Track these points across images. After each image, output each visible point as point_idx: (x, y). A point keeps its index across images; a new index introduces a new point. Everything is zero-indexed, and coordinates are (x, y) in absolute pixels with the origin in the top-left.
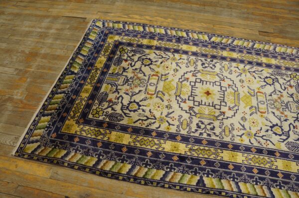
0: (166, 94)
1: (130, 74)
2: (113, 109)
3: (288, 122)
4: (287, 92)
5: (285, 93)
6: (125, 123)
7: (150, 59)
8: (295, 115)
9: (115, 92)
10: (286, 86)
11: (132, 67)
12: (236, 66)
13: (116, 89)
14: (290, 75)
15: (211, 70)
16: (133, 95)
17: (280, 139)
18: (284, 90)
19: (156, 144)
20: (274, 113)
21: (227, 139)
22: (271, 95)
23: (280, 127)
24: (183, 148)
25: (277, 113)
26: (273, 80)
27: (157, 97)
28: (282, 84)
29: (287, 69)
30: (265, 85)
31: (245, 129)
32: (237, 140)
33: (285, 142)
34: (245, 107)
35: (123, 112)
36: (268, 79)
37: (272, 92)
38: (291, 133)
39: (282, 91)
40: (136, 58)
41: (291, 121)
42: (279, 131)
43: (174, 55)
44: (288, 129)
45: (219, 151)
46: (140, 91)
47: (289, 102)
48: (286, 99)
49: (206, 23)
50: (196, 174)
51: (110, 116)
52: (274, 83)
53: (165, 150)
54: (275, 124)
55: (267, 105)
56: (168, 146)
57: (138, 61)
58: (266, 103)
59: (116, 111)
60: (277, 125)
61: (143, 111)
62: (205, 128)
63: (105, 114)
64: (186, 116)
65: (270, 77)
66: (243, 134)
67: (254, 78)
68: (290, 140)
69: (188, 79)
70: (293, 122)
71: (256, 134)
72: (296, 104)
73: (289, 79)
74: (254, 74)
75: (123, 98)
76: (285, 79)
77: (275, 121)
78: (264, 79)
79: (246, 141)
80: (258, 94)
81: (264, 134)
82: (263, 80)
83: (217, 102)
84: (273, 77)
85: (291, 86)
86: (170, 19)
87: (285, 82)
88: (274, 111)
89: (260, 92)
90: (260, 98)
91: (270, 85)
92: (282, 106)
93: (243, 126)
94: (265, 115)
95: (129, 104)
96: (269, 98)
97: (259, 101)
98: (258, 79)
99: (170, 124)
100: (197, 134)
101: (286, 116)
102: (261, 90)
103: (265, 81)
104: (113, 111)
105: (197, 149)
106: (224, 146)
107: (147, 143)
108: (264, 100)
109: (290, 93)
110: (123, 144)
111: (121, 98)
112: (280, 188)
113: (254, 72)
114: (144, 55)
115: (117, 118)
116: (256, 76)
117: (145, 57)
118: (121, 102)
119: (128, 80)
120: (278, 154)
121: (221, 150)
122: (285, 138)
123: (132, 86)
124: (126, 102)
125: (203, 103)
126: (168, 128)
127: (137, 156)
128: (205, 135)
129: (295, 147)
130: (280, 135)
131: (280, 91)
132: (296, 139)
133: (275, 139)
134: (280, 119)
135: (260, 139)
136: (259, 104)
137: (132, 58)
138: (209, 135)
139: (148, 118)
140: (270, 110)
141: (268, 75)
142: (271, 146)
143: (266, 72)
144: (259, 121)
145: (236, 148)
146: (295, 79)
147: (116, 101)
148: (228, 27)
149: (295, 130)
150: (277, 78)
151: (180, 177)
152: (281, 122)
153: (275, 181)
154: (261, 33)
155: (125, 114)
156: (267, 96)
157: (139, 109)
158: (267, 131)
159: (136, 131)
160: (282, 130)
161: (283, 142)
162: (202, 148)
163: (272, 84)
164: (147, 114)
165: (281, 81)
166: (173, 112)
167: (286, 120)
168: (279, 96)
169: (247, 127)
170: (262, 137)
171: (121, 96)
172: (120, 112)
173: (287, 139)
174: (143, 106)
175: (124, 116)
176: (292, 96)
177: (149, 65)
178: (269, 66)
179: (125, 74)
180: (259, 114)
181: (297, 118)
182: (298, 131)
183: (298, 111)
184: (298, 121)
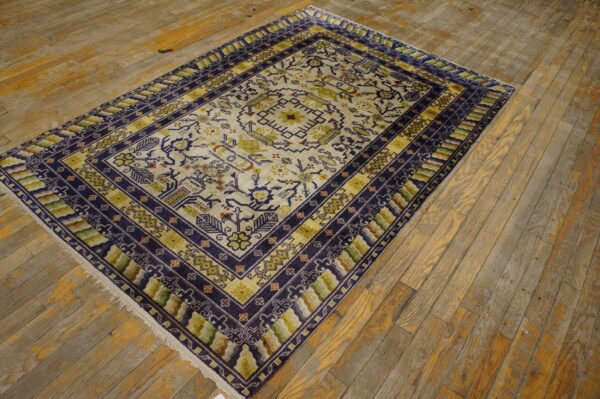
3: (178, 163)
4: (220, 201)
5: (220, 195)
8: (179, 178)
10: (231, 210)
12: (322, 174)
14: (250, 237)
18: (227, 200)
20: (205, 158)
21: (216, 101)
22: (233, 175)
23: (182, 150)
25: (202, 162)
26: (258, 202)
28: (242, 208)
29: (265, 246)
30: (256, 183)
31: (213, 119)
33: (161, 141)
34: (241, 137)
36: (266, 199)
37: (236, 181)
38: (164, 155)
39: (230, 196)
41: (176, 168)
42: (177, 145)
44: (171, 155)
45: (210, 90)
47: (204, 187)
48: (210, 190)
50: (205, 68)
52: (252, 199)
53: (245, 62)
54: (191, 149)
55: (223, 161)
58: (226, 162)
60: (187, 149)
62: (245, 93)
65: (267, 202)
66: (209, 115)
67: (281, 179)
68: (158, 147)
70: (173, 167)
71: (198, 125)
72: (190, 194)
73: (243, 229)
74: (292, 187)
76: (246, 220)
77: (193, 152)
78: (270, 191)
79: (199, 112)
80: (248, 165)
81: (190, 131)
82: (269, 188)
83: (270, 117)
84: (265, 207)
85: (227, 217)
87: (241, 216)
88: (207, 162)
89: (249, 169)
90: (239, 161)
91: (252, 191)
92: (206, 175)
93: (218, 121)
94: (211, 148)
96: (232, 170)
98: (275, 183)
101: (188, 167)
102: (252, 172)
103: (264, 188)
105: (227, 78)
106: (212, 95)
108: (233, 164)
109: (216, 205)
113: (295, 189)
116: (285, 187)
120: (158, 126)
122: (166, 144)
128: (236, 89)
130: (173, 142)
131: (230, 192)
133: (174, 135)
134: (191, 158)
135: (189, 123)
136: (232, 154)
138: (234, 91)
140: (213, 158)
141: (271, 202)
142: (172, 126)
143: (284, 208)
144: (209, 137)
145: (200, 101)
146: (235, 237)
149: (162, 162)
150: (257, 210)
152: (186, 156)
153: (140, 107)
156: (237, 172)
158: (190, 135)
160: (176, 149)
161: (164, 139)
162: (226, 81)
163: (251, 195)
165: (247, 212)
167: (183, 163)
168: (223, 185)
169: (214, 123)
170: (189, 126)
173: (162, 146)
176: (210, 202)
178: (293, 221)
180: (219, 143)
181: (173, 177)
182: (158, 163)
183: (179, 187)
184: (167, 175)
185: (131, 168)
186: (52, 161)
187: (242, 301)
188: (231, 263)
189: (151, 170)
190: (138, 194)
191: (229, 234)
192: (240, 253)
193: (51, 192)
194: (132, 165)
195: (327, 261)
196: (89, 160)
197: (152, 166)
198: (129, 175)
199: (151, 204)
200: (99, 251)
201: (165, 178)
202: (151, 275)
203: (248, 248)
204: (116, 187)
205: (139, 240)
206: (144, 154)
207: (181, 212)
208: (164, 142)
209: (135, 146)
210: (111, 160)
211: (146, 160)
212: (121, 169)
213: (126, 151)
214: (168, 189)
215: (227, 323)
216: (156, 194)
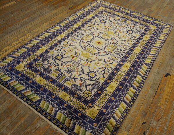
3: (60, 65)
5: (78, 77)
8: (62, 71)
10: (83, 82)
12: (113, 63)
14: (91, 92)
18: (80, 78)
20: (70, 62)
21: (70, 38)
23: (60, 59)
25: (69, 64)
26: (91, 77)
28: (87, 80)
29: (97, 94)
30: (89, 69)
31: (70, 45)
32: (67, 41)
33: (51, 56)
34: (82, 52)
36: (94, 75)
37: (83, 70)
38: (53, 61)
41: (60, 67)
42: (58, 57)
44: (56, 62)
47: (71, 74)
48: (74, 74)
52: (89, 76)
54: (127, 31)
55: (77, 62)
58: (78, 62)
60: (62, 59)
65: (95, 77)
66: (68, 44)
67: (99, 68)
68: (50, 59)
70: (58, 66)
71: (64, 48)
72: (67, 77)
73: (88, 89)
76: (89, 85)
77: (64, 60)
78: (95, 73)
81: (62, 51)
82: (95, 71)
84: (94, 79)
87: (87, 84)
89: (87, 64)
91: (89, 73)
92: (72, 69)
93: (72, 46)
94: (71, 58)
96: (81, 66)
97: (82, 60)
98: (97, 69)
101: (64, 66)
103: (93, 72)
106: (68, 36)
108: (81, 63)
109: (77, 80)
113: (104, 71)
116: (100, 70)
119: (69, 71)
120: (49, 50)
122: (53, 58)
130: (56, 56)
131: (80, 75)
132: (49, 61)
133: (56, 53)
134: (64, 62)
135: (60, 48)
136: (80, 59)
140: (73, 62)
142: (54, 49)
144: (69, 53)
146: (86, 92)
149: (54, 65)
150: (91, 80)
152: (62, 62)
156: (83, 66)
158: (62, 53)
160: (58, 59)
165: (89, 82)
167: (62, 64)
168: (78, 72)
169: (70, 47)
176: (75, 79)
180: (74, 55)
181: (59, 71)
182: (52, 65)
183: (63, 75)
184: (57, 70)
185: (42, 68)
186: (10, 68)
189: (50, 68)
190: (48, 78)
191: (83, 91)
192: (89, 98)
193: (14, 81)
195: (121, 98)
196: (25, 66)
197: (50, 66)
198: (42, 71)
199: (54, 82)
200: (38, 103)
201: (56, 71)
202: (58, 110)
203: (91, 96)
205: (51, 97)
206: (46, 62)
207: (65, 84)
209: (42, 59)
211: (47, 64)
212: (39, 68)
213: (39, 61)
214: (59, 76)
215: (89, 127)
216: (55, 78)
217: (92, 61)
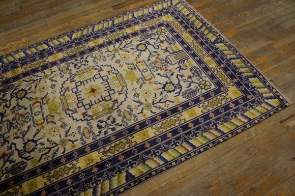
0: (55, 115)
1: (10, 117)
2: (11, 162)
3: (175, 75)
4: (162, 49)
5: (160, 51)
6: (31, 168)
7: (22, 90)
8: (177, 65)
9: (4, 143)
10: (158, 44)
11: (8, 107)
12: (107, 50)
13: (4, 139)
14: (156, 32)
15: (86, 67)
16: (24, 136)
17: (176, 93)
18: (158, 49)
19: (70, 169)
20: (159, 74)
22: (149, 60)
23: (170, 83)
24: (96, 156)
25: (162, 72)
26: (145, 45)
27: (48, 123)
28: (153, 44)
29: (152, 28)
30: (140, 54)
31: (142, 104)
32: (141, 118)
33: (181, 94)
34: (132, 84)
35: (23, 158)
36: (140, 46)
37: (149, 56)
38: (181, 83)
39: (156, 50)
40: (8, 97)
41: (176, 72)
42: (171, 88)
43: (44, 72)
44: (178, 81)
45: (130, 138)
46: (29, 127)
47: (167, 57)
48: (163, 55)
49: (60, 24)
50: (121, 173)
51: (12, 170)
52: (146, 47)
53: (82, 168)
54: (165, 83)
55: (150, 70)
56: (82, 163)
57: (11, 98)
58: (148, 69)
59: (15, 161)
60: (167, 83)
61: (42, 144)
62: (107, 124)
63: (5, 171)
64: (83, 124)
65: (141, 44)
66: (143, 109)
67: (127, 53)
68: (184, 89)
69: (68, 88)
70: (178, 73)
71: (154, 101)
72: (174, 55)
73: (157, 36)
74: (126, 48)
75: (15, 144)
76: (154, 39)
77: (163, 80)
78: (137, 48)
79: (148, 114)
80: (138, 65)
81: (160, 97)
82: (136, 49)
83: (105, 94)
84: (143, 42)
85: (162, 42)
86: (24, 39)
87: (155, 41)
88: (159, 72)
89: (139, 62)
90: (141, 68)
91: (144, 50)
92: (163, 63)
93: (139, 102)
94: (153, 80)
95: (24, 147)
96: (148, 63)
97: (141, 70)
98: (131, 51)
99: (73, 142)
100: (102, 135)
101: (170, 71)
102: (139, 60)
103: (138, 50)
104: (12, 164)
105: (110, 149)
106: (132, 130)
107: (62, 173)
108: (146, 67)
109: (164, 48)
110: (40, 189)
111: (13, 146)
112: (196, 136)
113: (125, 47)
114: (15, 89)
115: (19, 167)
116: (128, 49)
117: (18, 90)
118: (16, 149)
119: (11, 124)
120: (180, 108)
121: (131, 136)
122: (178, 90)
123: (19, 126)
124: (20, 147)
125: (93, 103)
126: (73, 146)
127: (59, 191)
128: (110, 132)
129: (191, 93)
130: (174, 91)
131: (155, 52)
132: (188, 86)
133: (171, 96)
134: (167, 77)
135: (160, 104)
136: (143, 73)
137: (4, 98)
138: (113, 129)
139: (50, 149)
140: (155, 73)
141: (139, 43)
142: (171, 105)
143: (135, 41)
144: (151, 89)
145: (143, 125)
146: (162, 33)
147: (10, 151)
148: (82, 17)
149: (184, 78)
150: (147, 42)
151: (108, 184)
152: (169, 78)
154: (115, 7)
155: (25, 158)
156: (146, 62)
157: (37, 145)
158: (161, 93)
159: (45, 168)
160: (173, 85)
161: (179, 95)
162: (113, 145)
163: (146, 49)
164: (47, 144)
165: (152, 42)
166: (70, 127)
167: (172, 75)
168: (156, 56)
169: (143, 100)
170: (159, 102)
171: (13, 143)
172: (20, 160)
173: (181, 90)
174: (39, 139)
175: (26, 161)
176: (166, 50)
177: (24, 96)
178: (135, 34)
179: (5, 119)
180: (147, 82)
181: (180, 67)
182: (186, 77)
183: (178, 60)
184: (183, 69)
185: (202, 78)
187: (169, 15)
188: (168, 26)
189: (191, 74)
190: (200, 62)
191: (164, 35)
192: (163, 28)
194: (201, 80)
196: (226, 90)
197: (190, 77)
198: (203, 74)
199: (194, 55)
201: (184, 67)
202: (199, 28)
203: (159, 29)
204: (211, 69)
205: (202, 41)
206: (193, 86)
207: (181, 48)
208: (179, 93)
209: (198, 94)
210: (213, 87)
211: (192, 82)
212: (207, 79)
213: (204, 91)
214: (184, 61)
216: (191, 59)
217: (129, 64)
